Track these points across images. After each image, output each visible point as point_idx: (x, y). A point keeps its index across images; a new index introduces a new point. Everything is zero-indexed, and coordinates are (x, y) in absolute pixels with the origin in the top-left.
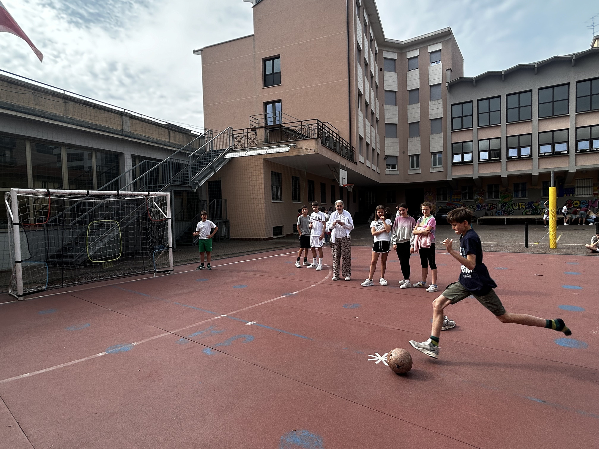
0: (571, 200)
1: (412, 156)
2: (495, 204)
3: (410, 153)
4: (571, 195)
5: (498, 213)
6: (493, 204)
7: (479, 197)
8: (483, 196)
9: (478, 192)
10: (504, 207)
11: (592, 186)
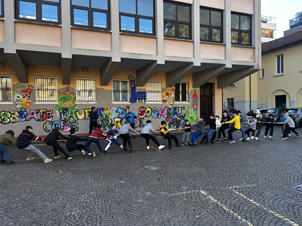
0: (143, 107)
2: (50, 111)
4: (143, 101)
5: (56, 124)
6: (46, 111)
7: (23, 98)
8: (29, 97)
9: (21, 89)
10: (64, 115)
11: (161, 91)
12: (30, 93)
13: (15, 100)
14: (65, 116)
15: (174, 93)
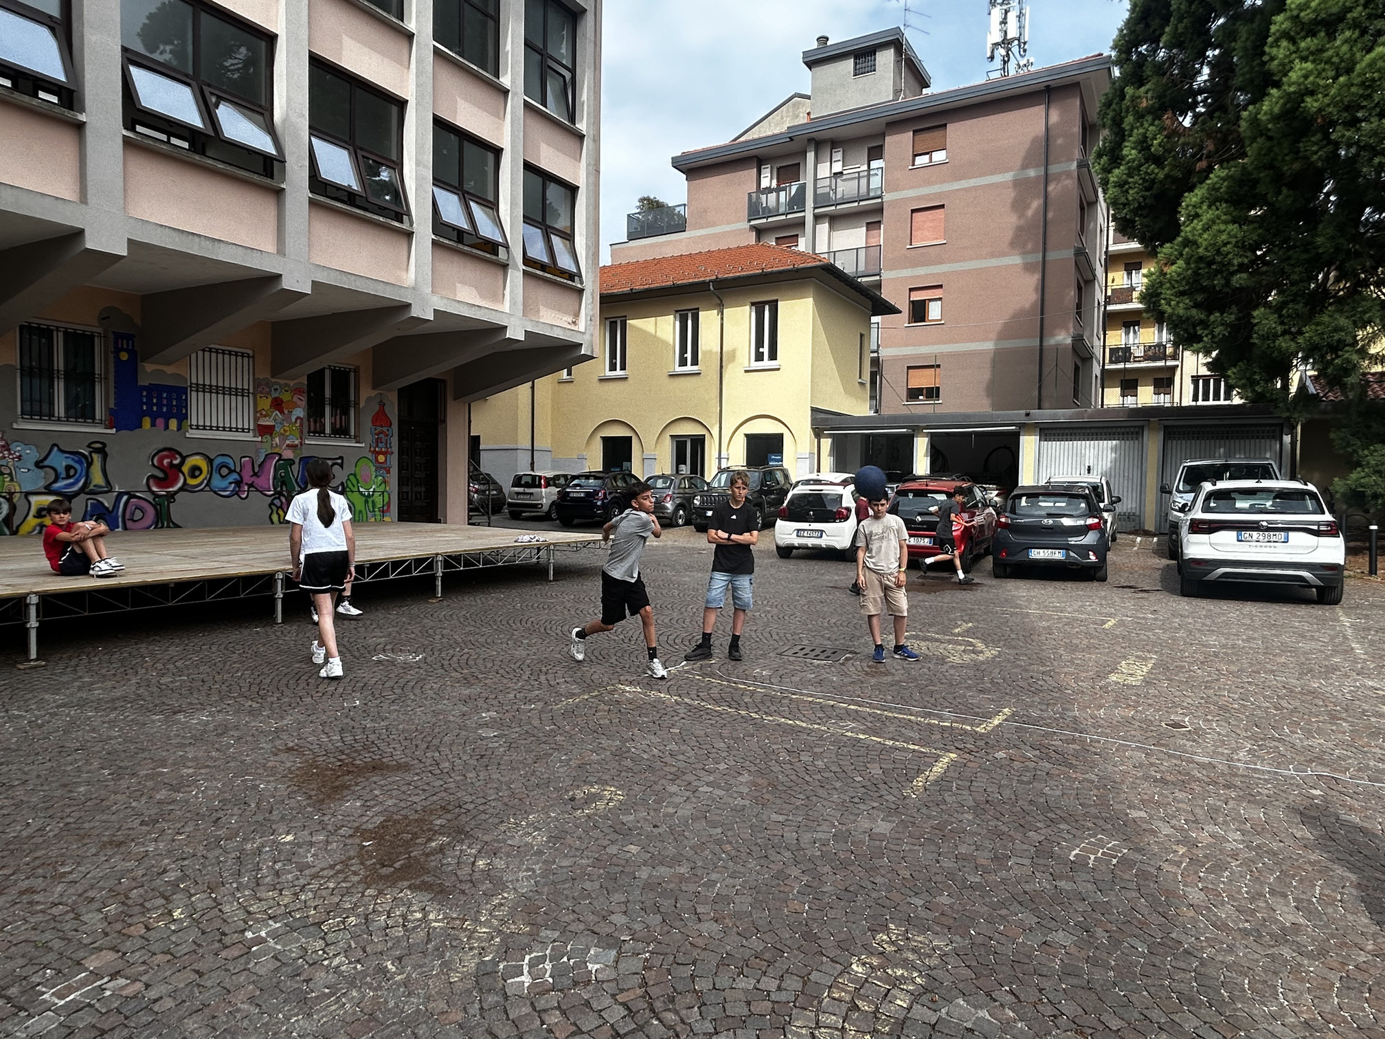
0: (172, 452)
4: (173, 424)
11: (251, 391)
15: (304, 403)
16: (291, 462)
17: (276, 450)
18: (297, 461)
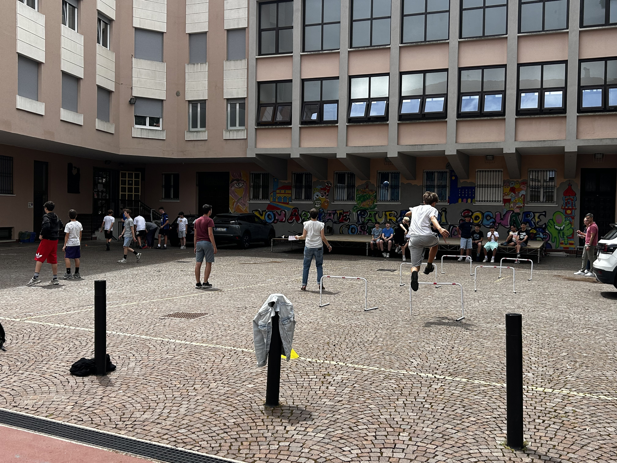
0: (469, 211)
1: (194, 103)
2: (347, 212)
3: (190, 97)
4: (469, 200)
5: (352, 228)
6: (343, 212)
7: (322, 196)
8: (327, 195)
9: (321, 186)
10: (361, 217)
11: (502, 185)
12: (328, 192)
13: (315, 199)
14: (363, 219)
15: (526, 188)
16: (519, 214)
17: (512, 209)
18: (521, 213)
